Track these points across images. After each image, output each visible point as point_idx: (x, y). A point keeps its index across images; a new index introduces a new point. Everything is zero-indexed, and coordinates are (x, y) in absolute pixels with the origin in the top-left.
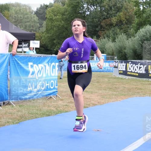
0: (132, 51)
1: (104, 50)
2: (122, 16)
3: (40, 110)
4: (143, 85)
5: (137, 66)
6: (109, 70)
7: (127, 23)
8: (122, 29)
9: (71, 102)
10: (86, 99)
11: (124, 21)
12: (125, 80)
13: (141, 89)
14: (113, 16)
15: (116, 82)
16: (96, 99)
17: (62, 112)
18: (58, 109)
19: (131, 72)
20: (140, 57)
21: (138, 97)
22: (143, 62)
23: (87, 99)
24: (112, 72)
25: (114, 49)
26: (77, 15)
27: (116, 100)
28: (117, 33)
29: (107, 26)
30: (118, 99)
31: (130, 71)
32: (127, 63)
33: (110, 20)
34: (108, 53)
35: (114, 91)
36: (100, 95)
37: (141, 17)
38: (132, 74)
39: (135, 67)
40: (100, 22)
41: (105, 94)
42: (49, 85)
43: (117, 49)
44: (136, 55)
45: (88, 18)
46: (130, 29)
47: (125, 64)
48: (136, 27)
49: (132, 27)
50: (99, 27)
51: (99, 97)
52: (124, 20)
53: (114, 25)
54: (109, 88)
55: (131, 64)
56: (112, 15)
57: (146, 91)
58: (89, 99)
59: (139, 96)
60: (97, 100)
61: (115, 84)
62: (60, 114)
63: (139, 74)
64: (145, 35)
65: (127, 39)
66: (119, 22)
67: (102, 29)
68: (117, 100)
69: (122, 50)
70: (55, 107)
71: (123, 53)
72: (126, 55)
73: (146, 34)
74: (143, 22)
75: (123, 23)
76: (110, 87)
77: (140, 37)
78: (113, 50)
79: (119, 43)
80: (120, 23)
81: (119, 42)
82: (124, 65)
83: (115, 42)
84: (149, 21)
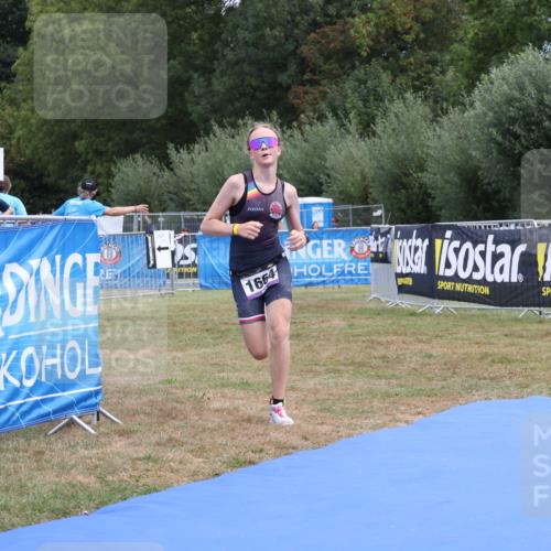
0: (456, 180)
1: (323, 178)
2: (399, 11)
3: (22, 490)
4: (516, 340)
5: (481, 247)
6: (350, 273)
7: (426, 40)
8: (403, 70)
9: (170, 440)
10: (245, 424)
11: (407, 33)
12: (428, 319)
13: (505, 360)
14: (356, 11)
15: (387, 333)
17: (128, 492)
18: (110, 478)
19: (456, 278)
20: (494, 203)
21: (494, 401)
22: (512, 227)
23: (249, 420)
24: (366, 282)
25: (370, 173)
26: (180, 12)
27: (387, 418)
28: (380, 90)
29: (328, 58)
30: (400, 416)
31: (449, 273)
32: (431, 234)
33: (343, 32)
34: (341, 193)
35: (379, 377)
36: (311, 397)
37: (491, 12)
38: (459, 287)
39: (474, 255)
40: (297, 41)
41: (334, 391)
42: (57, 361)
43: (382, 168)
44: (478, 193)
45: (236, 27)
46: (443, 72)
48: (471, 59)
49: (452, 60)
50: (293, 68)
51: (307, 410)
52: (410, 28)
53: (364, 54)
54: (353, 363)
55: (451, 240)
56: (350, 5)
57: (532, 369)
59: (499, 397)
60: (299, 426)
61: (379, 343)
62: (122, 504)
63: (493, 285)
64: (517, 94)
65: (432, 121)
66: (387, 40)
67: (307, 76)
68: (395, 420)
69: (407, 175)
70: (91, 470)
71: (416, 190)
72: (429, 195)
73: (522, 89)
74: (501, 34)
76: (359, 360)
77: (491, 109)
78: (364, 178)
79: (391, 142)
80: (390, 44)
81: (389, 136)
82: (416, 249)
83: (374, 134)
84: (531, 27)
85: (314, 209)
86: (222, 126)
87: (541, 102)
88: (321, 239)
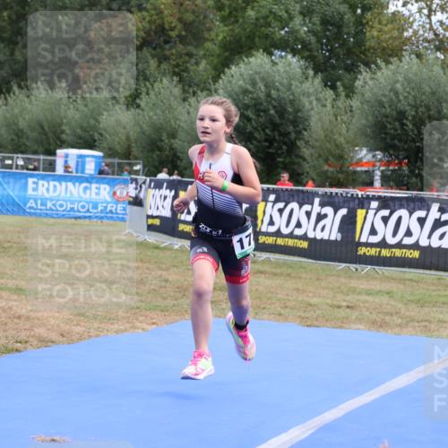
1: (96, 136)
2: (166, 12)
6: (111, 211)
7: (186, 37)
8: (166, 58)
10: (16, 321)
11: (172, 29)
12: (168, 253)
14: (134, 9)
16: (52, 322)
23: (19, 317)
24: (123, 220)
25: (133, 135)
27: (128, 326)
28: (148, 72)
30: (138, 324)
31: (189, 218)
32: (178, 187)
34: (110, 149)
37: (237, 21)
43: (144, 133)
46: (197, 64)
47: (173, 192)
48: (219, 56)
49: (205, 55)
51: (66, 313)
52: (175, 27)
53: (138, 43)
56: (129, 3)
58: (28, 318)
60: (58, 326)
64: (250, 88)
65: (185, 100)
66: (156, 33)
68: (134, 327)
71: (167, 152)
72: (178, 157)
73: (254, 84)
74: (244, 39)
75: (170, 37)
78: (128, 138)
79: (151, 113)
81: (150, 109)
82: (165, 198)
83: (138, 106)
84: (267, 37)
85: (88, 159)
86: (20, 87)
87: (269, 95)
88: (91, 183)
